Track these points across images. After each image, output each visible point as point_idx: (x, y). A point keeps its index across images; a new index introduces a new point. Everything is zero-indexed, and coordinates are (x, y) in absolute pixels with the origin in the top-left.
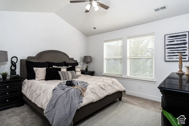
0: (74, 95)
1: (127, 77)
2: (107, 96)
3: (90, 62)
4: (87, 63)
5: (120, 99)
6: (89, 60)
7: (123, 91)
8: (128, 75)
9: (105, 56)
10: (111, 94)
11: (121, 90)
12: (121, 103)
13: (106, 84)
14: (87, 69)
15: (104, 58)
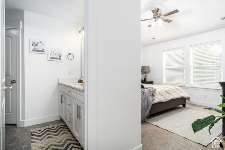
0: (148, 94)
1: (190, 86)
2: (172, 100)
3: (149, 72)
4: (145, 73)
5: (184, 106)
6: (147, 70)
7: (187, 97)
8: (192, 84)
9: (164, 66)
10: (176, 98)
11: (185, 96)
12: (185, 109)
13: (171, 90)
14: (145, 79)
15: (163, 68)
